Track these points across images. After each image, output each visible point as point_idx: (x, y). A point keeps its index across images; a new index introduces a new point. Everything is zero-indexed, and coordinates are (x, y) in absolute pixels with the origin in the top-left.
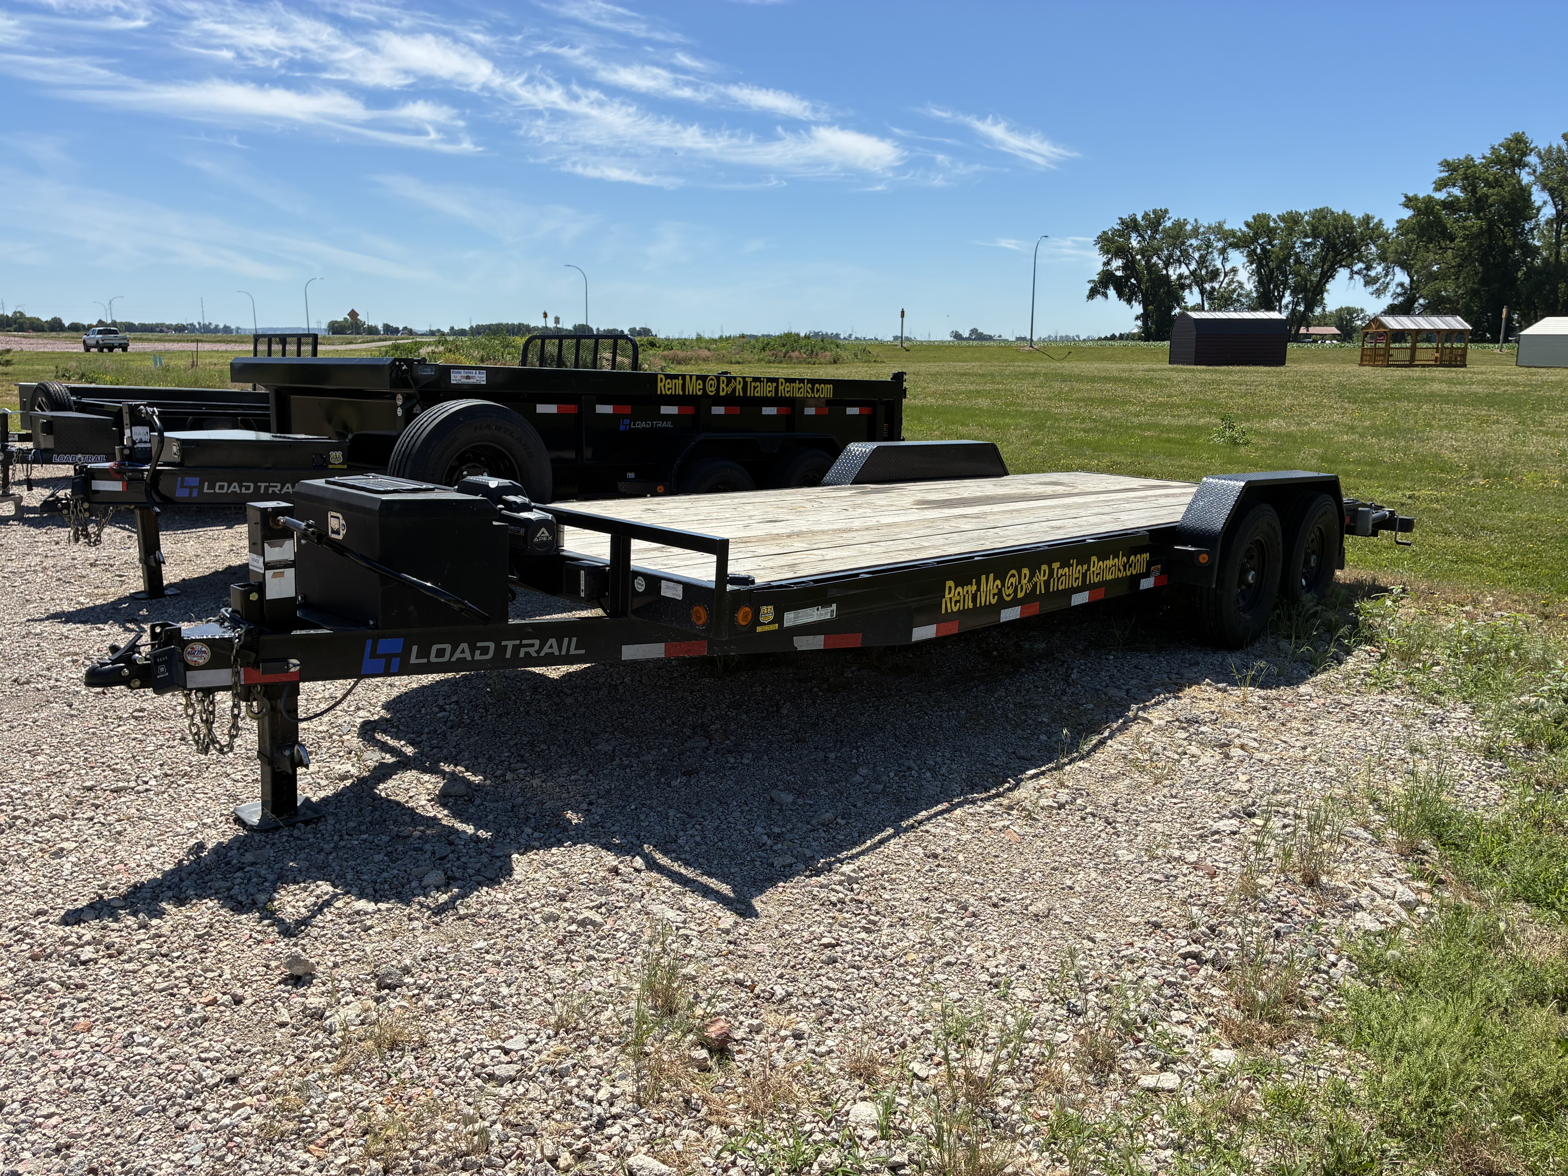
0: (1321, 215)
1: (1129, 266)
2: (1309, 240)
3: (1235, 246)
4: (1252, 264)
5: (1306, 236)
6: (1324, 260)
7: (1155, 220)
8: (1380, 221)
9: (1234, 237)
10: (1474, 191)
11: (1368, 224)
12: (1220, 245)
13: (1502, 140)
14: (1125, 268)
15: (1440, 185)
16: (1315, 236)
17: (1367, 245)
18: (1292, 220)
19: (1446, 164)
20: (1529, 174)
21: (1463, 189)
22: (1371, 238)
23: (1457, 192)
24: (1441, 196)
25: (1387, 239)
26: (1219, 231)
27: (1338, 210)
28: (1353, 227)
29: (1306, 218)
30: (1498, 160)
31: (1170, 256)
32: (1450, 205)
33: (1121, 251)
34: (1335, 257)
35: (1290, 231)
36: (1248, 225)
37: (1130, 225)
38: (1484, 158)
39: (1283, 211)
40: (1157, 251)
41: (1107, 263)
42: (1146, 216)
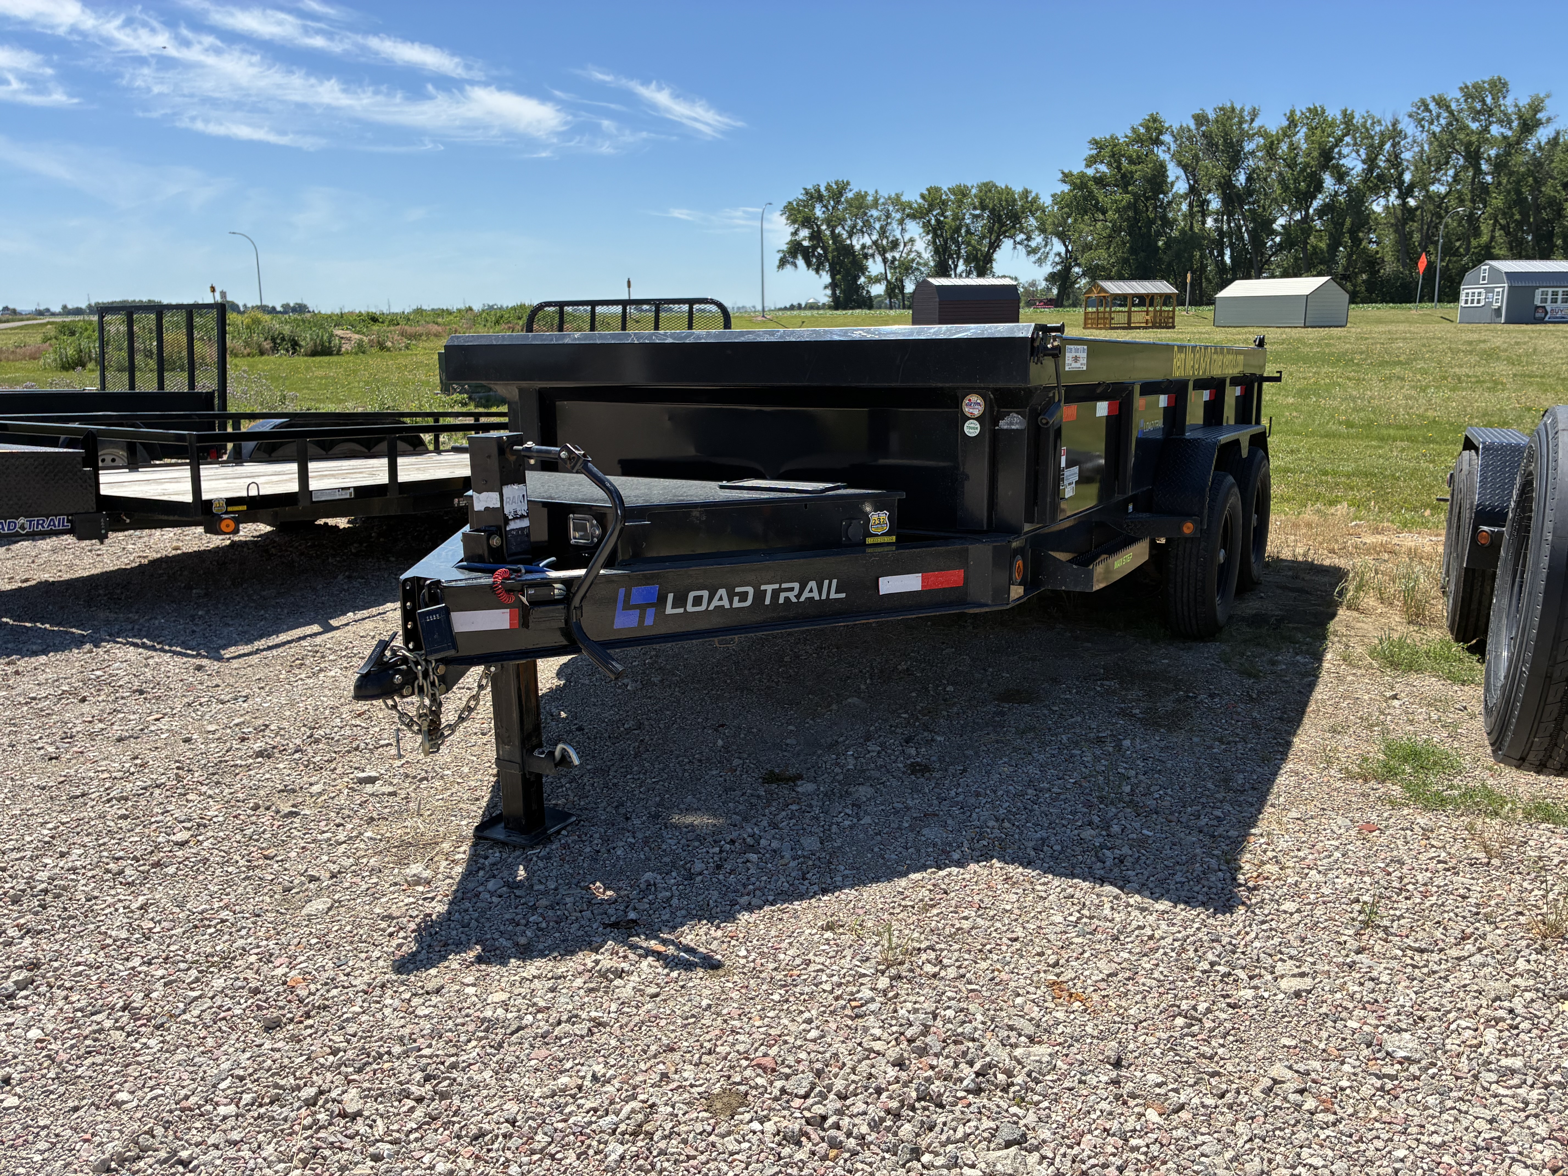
0: (987, 188)
1: (816, 236)
2: (978, 212)
3: (913, 217)
4: (928, 234)
5: (975, 208)
6: (991, 230)
7: (838, 192)
8: (1037, 195)
9: (911, 208)
10: (1119, 168)
11: (1027, 197)
12: (898, 216)
13: (1140, 121)
14: (811, 238)
15: (1091, 161)
16: (983, 208)
17: (1027, 217)
18: (962, 193)
19: (1095, 142)
20: (1164, 151)
21: (1109, 165)
22: (1031, 211)
23: (1103, 168)
24: (1090, 172)
25: (1044, 211)
26: (896, 201)
27: (1001, 184)
28: (1015, 200)
29: (974, 191)
30: (1138, 139)
31: (854, 226)
32: (1100, 181)
33: (808, 221)
34: (1000, 229)
35: (960, 203)
36: (923, 196)
37: (815, 196)
38: (1126, 137)
39: (953, 184)
40: (841, 221)
41: (795, 233)
42: (828, 188)
